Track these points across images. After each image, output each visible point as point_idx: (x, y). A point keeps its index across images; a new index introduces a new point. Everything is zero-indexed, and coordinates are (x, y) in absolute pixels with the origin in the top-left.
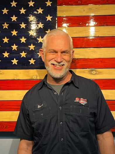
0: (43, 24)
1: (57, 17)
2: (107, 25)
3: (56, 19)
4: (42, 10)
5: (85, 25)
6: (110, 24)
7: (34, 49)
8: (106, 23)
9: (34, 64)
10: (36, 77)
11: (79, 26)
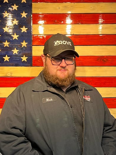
0: (18, 21)
1: (32, 14)
2: (82, 24)
3: (32, 16)
4: (17, 6)
5: (60, 22)
6: (85, 22)
7: (8, 46)
8: (81, 21)
9: (8, 61)
10: (10, 74)
11: (54, 24)
